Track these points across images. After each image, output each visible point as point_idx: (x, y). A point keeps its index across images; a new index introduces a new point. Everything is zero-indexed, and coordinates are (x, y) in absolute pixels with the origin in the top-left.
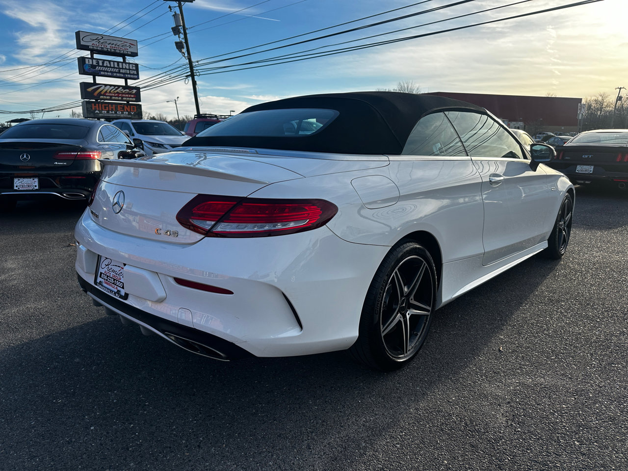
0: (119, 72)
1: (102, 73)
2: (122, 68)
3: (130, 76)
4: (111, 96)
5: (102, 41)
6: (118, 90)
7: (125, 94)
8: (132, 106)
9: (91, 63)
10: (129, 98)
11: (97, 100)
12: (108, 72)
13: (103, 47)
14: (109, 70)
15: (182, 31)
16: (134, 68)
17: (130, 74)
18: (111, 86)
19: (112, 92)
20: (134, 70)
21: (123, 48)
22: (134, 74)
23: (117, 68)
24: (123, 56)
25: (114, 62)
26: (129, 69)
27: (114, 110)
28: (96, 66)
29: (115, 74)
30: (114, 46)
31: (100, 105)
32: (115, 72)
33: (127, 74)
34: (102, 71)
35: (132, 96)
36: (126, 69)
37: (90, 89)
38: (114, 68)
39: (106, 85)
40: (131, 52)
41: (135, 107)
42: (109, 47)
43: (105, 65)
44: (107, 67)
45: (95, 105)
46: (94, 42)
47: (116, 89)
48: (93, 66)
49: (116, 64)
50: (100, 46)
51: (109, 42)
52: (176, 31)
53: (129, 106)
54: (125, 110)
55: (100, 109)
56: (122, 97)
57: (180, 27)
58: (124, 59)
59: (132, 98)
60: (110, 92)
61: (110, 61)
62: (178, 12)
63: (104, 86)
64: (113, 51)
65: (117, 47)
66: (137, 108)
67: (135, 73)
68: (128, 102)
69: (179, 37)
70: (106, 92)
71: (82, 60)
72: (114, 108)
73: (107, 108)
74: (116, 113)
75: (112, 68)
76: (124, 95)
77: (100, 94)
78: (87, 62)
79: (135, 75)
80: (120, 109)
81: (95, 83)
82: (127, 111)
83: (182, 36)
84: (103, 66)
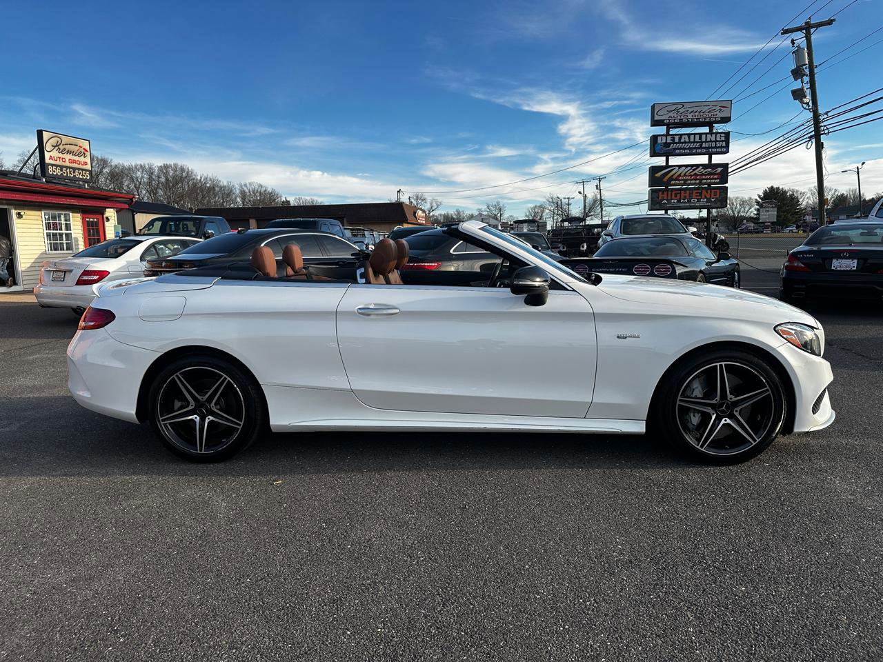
0: (701, 147)
1: (678, 151)
2: (706, 141)
3: (715, 150)
4: (685, 180)
5: (681, 111)
6: (696, 171)
7: (705, 175)
8: (713, 191)
9: (664, 141)
10: (711, 179)
11: (666, 187)
12: (685, 149)
13: (682, 117)
14: (686, 146)
15: (807, 71)
16: (723, 139)
17: (716, 147)
18: (687, 166)
19: (687, 174)
20: (722, 141)
21: (710, 115)
22: (722, 147)
23: (697, 142)
24: (710, 124)
25: (695, 134)
26: (716, 141)
27: (688, 197)
28: (670, 143)
29: (694, 151)
30: (697, 114)
31: (670, 193)
32: (696, 148)
33: (712, 148)
34: (678, 149)
35: (716, 177)
36: (711, 141)
37: (658, 175)
38: (694, 142)
39: (680, 166)
40: (721, 118)
41: (718, 191)
42: (690, 116)
43: (682, 141)
44: (685, 142)
45: (663, 194)
46: (671, 114)
47: (694, 170)
48: (667, 145)
49: (697, 137)
50: (679, 117)
51: (690, 110)
52: (797, 73)
53: (709, 191)
54: (703, 197)
55: (669, 198)
56: (701, 180)
57: (804, 67)
58: (711, 129)
59: (715, 179)
60: (685, 175)
61: (689, 135)
62: (804, 45)
63: (677, 168)
64: (695, 120)
65: (702, 114)
66: (720, 193)
67: (724, 144)
68: (709, 185)
69: (802, 82)
70: (680, 175)
71: (654, 139)
72: (687, 195)
73: (679, 195)
74: (689, 201)
75: (692, 142)
76: (704, 177)
77: (671, 179)
78: (659, 141)
79: (724, 147)
80: (697, 196)
81: (667, 166)
82: (706, 197)
83: (806, 79)
84: (679, 142)
